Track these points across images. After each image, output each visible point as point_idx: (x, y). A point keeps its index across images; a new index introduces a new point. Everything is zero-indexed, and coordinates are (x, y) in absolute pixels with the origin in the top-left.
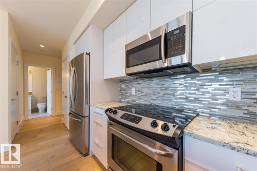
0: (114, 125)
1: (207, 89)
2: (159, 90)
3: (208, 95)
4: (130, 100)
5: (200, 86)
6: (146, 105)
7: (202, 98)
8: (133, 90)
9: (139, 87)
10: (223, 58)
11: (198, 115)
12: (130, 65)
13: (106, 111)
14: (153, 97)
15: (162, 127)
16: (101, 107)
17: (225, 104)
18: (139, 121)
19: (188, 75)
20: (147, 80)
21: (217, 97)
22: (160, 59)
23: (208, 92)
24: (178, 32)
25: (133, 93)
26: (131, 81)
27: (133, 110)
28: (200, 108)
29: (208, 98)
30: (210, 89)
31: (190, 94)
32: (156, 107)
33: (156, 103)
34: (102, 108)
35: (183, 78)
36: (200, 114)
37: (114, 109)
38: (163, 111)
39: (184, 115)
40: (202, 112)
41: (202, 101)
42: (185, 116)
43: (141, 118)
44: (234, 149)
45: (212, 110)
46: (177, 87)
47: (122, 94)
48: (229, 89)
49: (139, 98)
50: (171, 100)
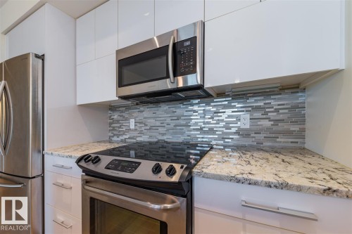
0: (95, 182)
1: (221, 116)
2: (168, 121)
3: (222, 124)
4: (127, 137)
5: (215, 113)
6: (150, 143)
7: (216, 127)
8: (132, 121)
9: (141, 117)
10: (237, 81)
11: (212, 148)
12: (125, 83)
13: (79, 161)
14: (162, 130)
15: (166, 171)
16: (70, 154)
17: (237, 133)
18: (136, 169)
19: (202, 100)
20: (151, 106)
21: (231, 125)
22: (168, 77)
23: (222, 121)
24: (188, 43)
25: (132, 127)
26: (128, 108)
27: (132, 153)
28: (215, 139)
29: (222, 127)
30: (224, 117)
31: (204, 123)
32: (165, 144)
33: (165, 138)
34: (71, 157)
35: (196, 104)
36: (215, 147)
37: (93, 156)
38: (174, 149)
39: (198, 150)
40: (217, 145)
41: (217, 131)
42: (198, 152)
43: (139, 163)
44: (238, 181)
45: (226, 140)
46: (191, 116)
47: (114, 129)
48: (240, 115)
49: (141, 133)
50: (182, 134)
